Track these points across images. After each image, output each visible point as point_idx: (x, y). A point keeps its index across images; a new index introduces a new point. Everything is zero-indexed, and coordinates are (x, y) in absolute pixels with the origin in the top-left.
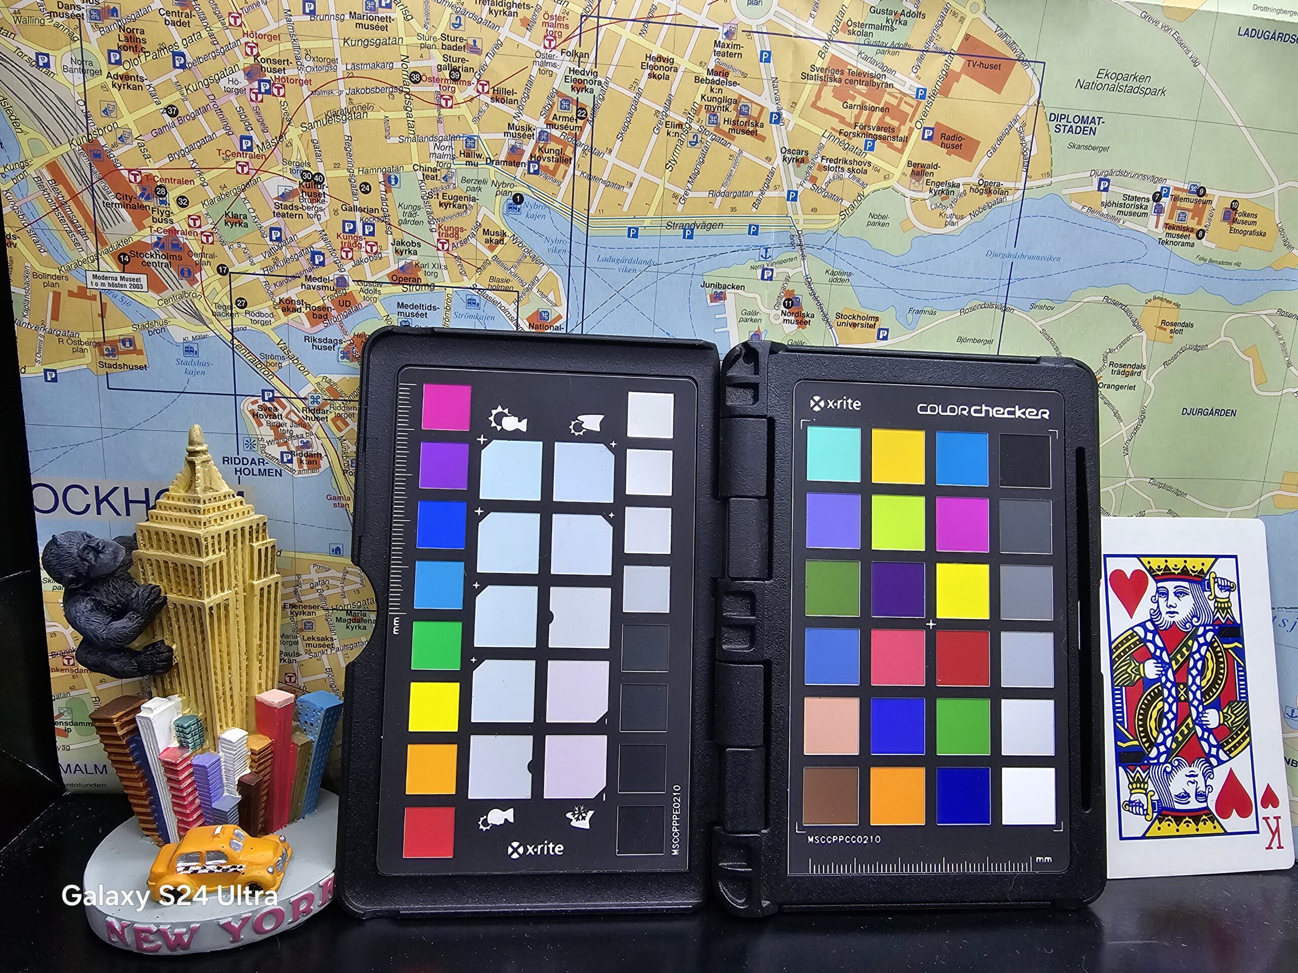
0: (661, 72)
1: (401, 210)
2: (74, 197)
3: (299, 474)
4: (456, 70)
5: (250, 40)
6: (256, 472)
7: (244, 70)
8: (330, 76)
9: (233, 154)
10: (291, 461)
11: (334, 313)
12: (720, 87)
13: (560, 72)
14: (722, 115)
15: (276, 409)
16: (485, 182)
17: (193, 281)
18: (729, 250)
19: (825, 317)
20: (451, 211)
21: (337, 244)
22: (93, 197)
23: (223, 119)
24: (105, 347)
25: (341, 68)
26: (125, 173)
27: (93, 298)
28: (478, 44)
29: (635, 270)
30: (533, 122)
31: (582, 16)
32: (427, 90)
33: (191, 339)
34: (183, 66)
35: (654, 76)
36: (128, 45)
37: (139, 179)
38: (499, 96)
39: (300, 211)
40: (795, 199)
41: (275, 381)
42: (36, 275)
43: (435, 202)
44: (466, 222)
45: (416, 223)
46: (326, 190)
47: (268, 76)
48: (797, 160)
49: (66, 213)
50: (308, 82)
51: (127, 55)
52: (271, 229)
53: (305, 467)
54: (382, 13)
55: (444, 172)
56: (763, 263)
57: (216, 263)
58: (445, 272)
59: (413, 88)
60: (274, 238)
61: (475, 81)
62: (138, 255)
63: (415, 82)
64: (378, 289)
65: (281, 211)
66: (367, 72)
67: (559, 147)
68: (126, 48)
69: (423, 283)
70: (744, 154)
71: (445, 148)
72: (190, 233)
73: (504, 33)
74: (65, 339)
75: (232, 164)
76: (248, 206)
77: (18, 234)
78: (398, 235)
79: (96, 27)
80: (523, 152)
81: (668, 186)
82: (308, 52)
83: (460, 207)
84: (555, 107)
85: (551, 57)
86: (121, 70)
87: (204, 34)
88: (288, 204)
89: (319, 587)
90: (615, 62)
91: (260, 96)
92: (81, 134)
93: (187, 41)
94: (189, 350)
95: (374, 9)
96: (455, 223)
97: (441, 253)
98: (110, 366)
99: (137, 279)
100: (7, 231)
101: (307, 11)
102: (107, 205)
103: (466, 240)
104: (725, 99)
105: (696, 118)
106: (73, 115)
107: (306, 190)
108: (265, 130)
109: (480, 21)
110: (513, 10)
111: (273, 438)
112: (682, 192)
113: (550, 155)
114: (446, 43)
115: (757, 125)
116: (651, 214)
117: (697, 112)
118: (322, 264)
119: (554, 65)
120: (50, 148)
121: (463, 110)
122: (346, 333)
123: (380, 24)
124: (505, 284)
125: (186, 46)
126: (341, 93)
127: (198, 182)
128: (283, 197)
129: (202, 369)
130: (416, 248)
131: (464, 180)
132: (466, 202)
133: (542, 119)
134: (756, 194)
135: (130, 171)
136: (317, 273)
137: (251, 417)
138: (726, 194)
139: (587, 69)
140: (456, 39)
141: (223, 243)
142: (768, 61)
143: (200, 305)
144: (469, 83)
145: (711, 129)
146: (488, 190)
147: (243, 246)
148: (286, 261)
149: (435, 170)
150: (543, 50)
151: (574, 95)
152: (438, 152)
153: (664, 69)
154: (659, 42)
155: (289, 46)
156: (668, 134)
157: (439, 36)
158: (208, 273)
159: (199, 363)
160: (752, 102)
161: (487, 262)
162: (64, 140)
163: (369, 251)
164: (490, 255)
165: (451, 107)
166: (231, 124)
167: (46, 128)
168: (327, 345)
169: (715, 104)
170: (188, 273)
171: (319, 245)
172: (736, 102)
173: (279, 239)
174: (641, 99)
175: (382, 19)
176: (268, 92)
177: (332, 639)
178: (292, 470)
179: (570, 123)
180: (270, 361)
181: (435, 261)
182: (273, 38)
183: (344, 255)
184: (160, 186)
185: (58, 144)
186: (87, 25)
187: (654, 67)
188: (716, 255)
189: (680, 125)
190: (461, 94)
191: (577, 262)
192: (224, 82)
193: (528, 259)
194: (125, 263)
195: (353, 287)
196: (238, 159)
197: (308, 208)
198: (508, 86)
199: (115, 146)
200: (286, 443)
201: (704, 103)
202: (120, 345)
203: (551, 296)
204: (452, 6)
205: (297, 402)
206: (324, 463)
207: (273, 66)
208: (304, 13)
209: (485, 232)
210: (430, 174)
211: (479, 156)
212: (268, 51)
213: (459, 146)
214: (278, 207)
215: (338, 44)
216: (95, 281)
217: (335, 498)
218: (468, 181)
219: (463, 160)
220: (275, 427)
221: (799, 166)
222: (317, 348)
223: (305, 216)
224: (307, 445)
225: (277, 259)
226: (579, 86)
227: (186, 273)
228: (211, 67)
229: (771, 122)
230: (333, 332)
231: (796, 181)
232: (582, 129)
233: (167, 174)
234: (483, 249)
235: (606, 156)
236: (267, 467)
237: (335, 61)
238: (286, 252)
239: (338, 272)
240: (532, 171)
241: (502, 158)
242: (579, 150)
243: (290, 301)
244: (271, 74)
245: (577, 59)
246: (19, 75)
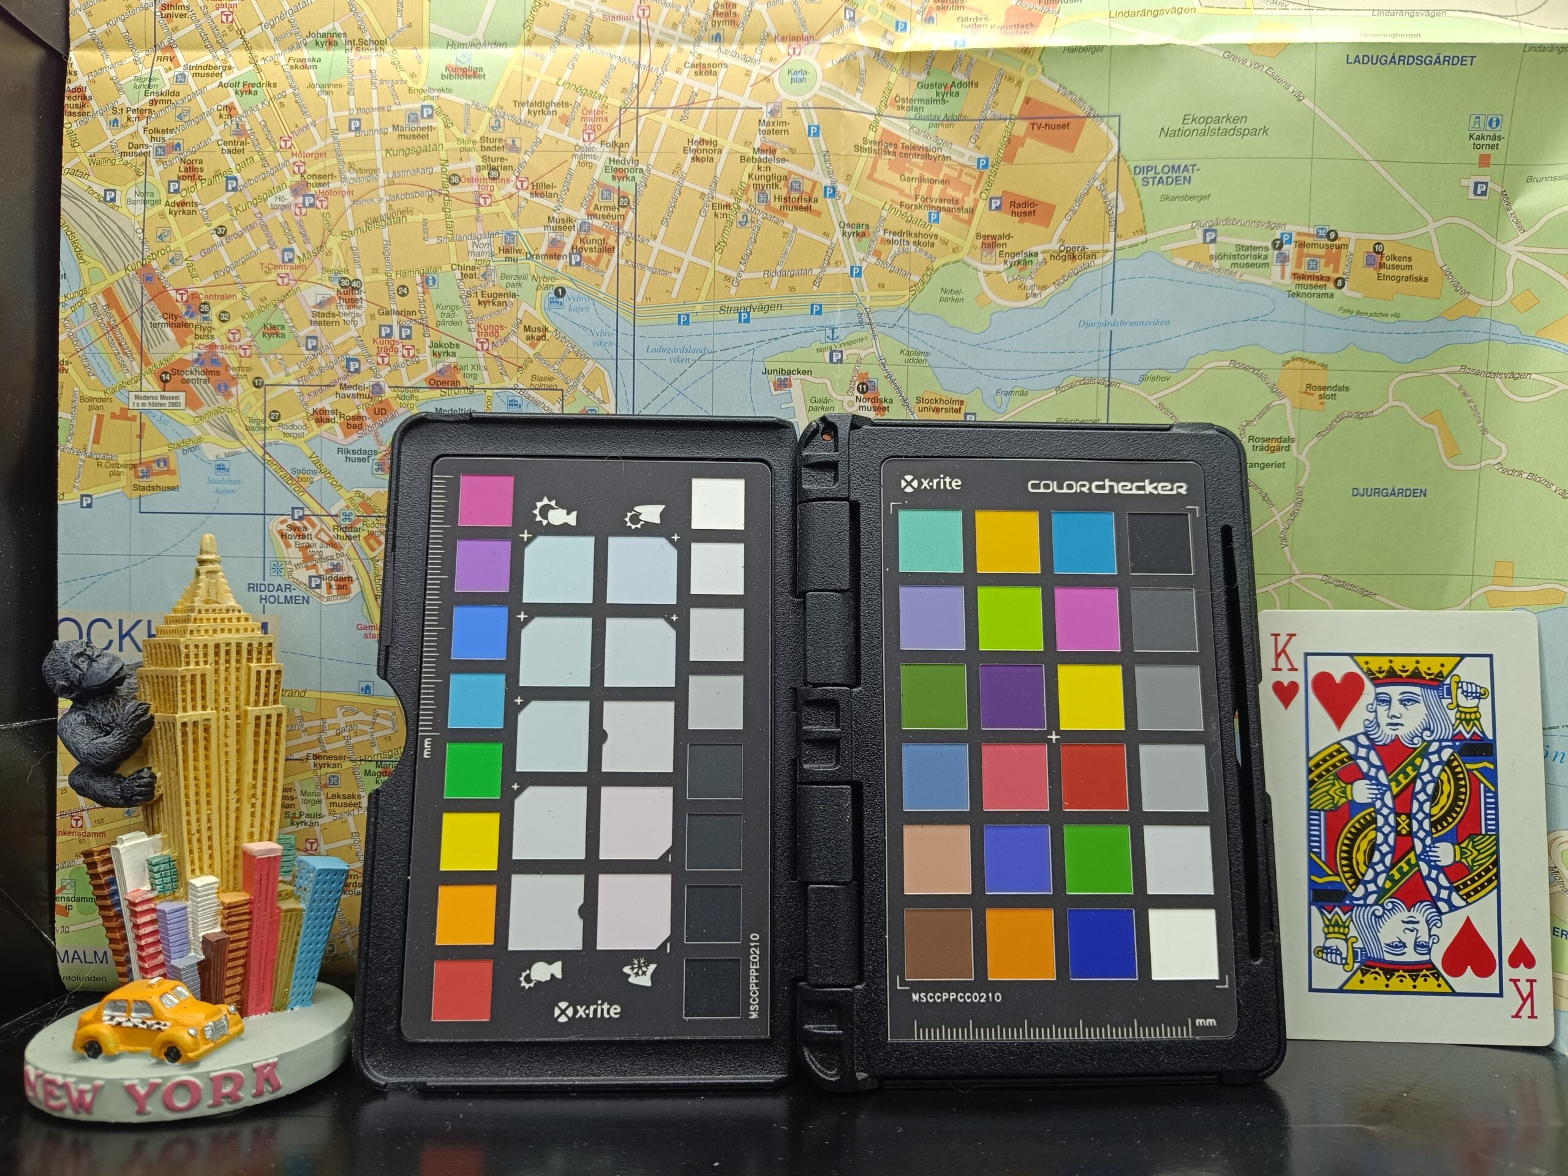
0: (705, 155)
1: (439, 311)
2: (124, 320)
3: (327, 600)
4: (494, 169)
5: (298, 159)
6: (282, 600)
7: (290, 187)
8: (373, 184)
9: (276, 267)
10: (318, 586)
11: (369, 422)
12: (768, 164)
13: (600, 164)
14: (772, 193)
15: (306, 528)
16: (525, 277)
17: (228, 395)
18: (791, 332)
19: (905, 401)
20: (490, 308)
21: (373, 350)
22: (142, 318)
23: (268, 234)
24: (140, 469)
25: (382, 177)
26: (173, 293)
27: (133, 419)
28: (517, 143)
29: (688, 360)
30: (573, 214)
31: (621, 109)
32: (466, 189)
33: (223, 456)
34: (234, 189)
35: (698, 159)
36: (187, 174)
37: (185, 297)
38: (539, 190)
39: (337, 318)
40: (859, 275)
41: (306, 497)
42: (83, 399)
43: (473, 301)
44: (505, 317)
45: (454, 323)
46: (363, 296)
47: (313, 190)
48: (858, 234)
49: (115, 335)
50: (350, 193)
51: (185, 184)
52: (308, 337)
53: (334, 592)
54: (424, 123)
55: (483, 270)
56: (828, 345)
57: (251, 375)
58: (485, 373)
59: (452, 190)
60: (310, 347)
61: (513, 178)
62: (178, 372)
63: (454, 184)
64: (416, 394)
65: (318, 319)
66: (408, 179)
67: (602, 237)
68: (184, 178)
69: (463, 384)
70: (799, 230)
71: (484, 245)
72: (229, 347)
73: (543, 131)
74: (104, 462)
75: (273, 276)
76: (286, 316)
77: (71, 360)
78: (435, 337)
79: (160, 162)
80: (564, 244)
81: (718, 268)
82: (351, 165)
83: (500, 304)
84: (596, 197)
85: (590, 149)
86: (178, 198)
87: (257, 158)
88: (325, 311)
89: (346, 734)
90: (656, 148)
91: (304, 210)
92: (137, 259)
93: (240, 167)
94: (220, 468)
95: (416, 120)
96: (495, 321)
97: (480, 354)
98: (144, 489)
99: (176, 398)
100: (61, 357)
101: (353, 128)
102: (153, 325)
103: (506, 339)
104: (774, 176)
105: (744, 198)
106: (131, 242)
107: (343, 296)
108: (306, 240)
109: (518, 123)
110: (551, 109)
111: (300, 561)
112: (734, 274)
113: (592, 246)
114: (485, 145)
115: (810, 200)
116: (702, 299)
117: (745, 191)
118: (357, 371)
119: (594, 157)
120: (107, 275)
121: (502, 207)
122: (380, 443)
123: (422, 133)
124: (548, 383)
125: (239, 171)
126: (380, 200)
127: (239, 296)
128: (321, 305)
129: (232, 487)
130: (455, 350)
131: (504, 276)
132: (506, 299)
133: (583, 210)
134: (816, 271)
135: (177, 290)
136: (352, 380)
137: (279, 537)
138: (783, 274)
139: (628, 157)
140: (495, 140)
141: (260, 355)
142: (817, 134)
143: (234, 420)
144: (508, 181)
145: (762, 207)
146: (529, 285)
147: (279, 357)
148: (321, 369)
149: (474, 268)
150: (581, 144)
151: (615, 184)
152: (475, 249)
153: (708, 151)
154: (701, 126)
155: (334, 161)
156: (716, 215)
157: (477, 138)
158: (243, 388)
159: (230, 482)
160: (803, 177)
161: (529, 360)
162: (120, 266)
163: (406, 354)
164: (531, 352)
165: (490, 205)
166: (275, 238)
167: (105, 256)
168: (362, 456)
169: (763, 182)
170: (224, 389)
171: (355, 352)
172: (786, 178)
173: (314, 348)
174: (686, 183)
175: (423, 129)
176: (312, 205)
177: (359, 797)
178: (320, 596)
179: (612, 213)
180: (301, 476)
181: (474, 362)
182: (319, 155)
183: (380, 360)
184: (205, 303)
185: (114, 270)
186: (152, 160)
187: (696, 151)
188: (776, 339)
189: (728, 206)
190: (500, 191)
191: (625, 354)
192: (271, 200)
193: (573, 355)
194: (166, 381)
195: (389, 393)
196: (280, 271)
197: (345, 314)
198: (547, 180)
199: (166, 268)
200: (315, 566)
201: (751, 182)
202: (155, 467)
203: (598, 393)
204: (490, 110)
205: (328, 520)
206: (355, 587)
207: (318, 181)
208: (350, 130)
209: (527, 328)
210: (468, 272)
211: (519, 251)
212: (314, 168)
213: (499, 242)
214: (314, 314)
215: (379, 155)
216: (137, 401)
217: (365, 628)
218: (509, 277)
219: (503, 256)
220: (304, 548)
221: (860, 241)
222: (351, 460)
223: (341, 322)
224: (337, 567)
225: (311, 368)
226: (619, 175)
227: (223, 389)
228: (261, 187)
229: (825, 196)
230: (367, 442)
231: (858, 255)
232: (624, 217)
233: (211, 291)
234: (524, 346)
235: (651, 243)
236: (294, 593)
237: (376, 171)
238: (321, 361)
239: (374, 379)
240: (574, 262)
241: (542, 251)
242: (622, 238)
243: (323, 411)
244: (316, 189)
245: (617, 149)
246: (88, 210)
